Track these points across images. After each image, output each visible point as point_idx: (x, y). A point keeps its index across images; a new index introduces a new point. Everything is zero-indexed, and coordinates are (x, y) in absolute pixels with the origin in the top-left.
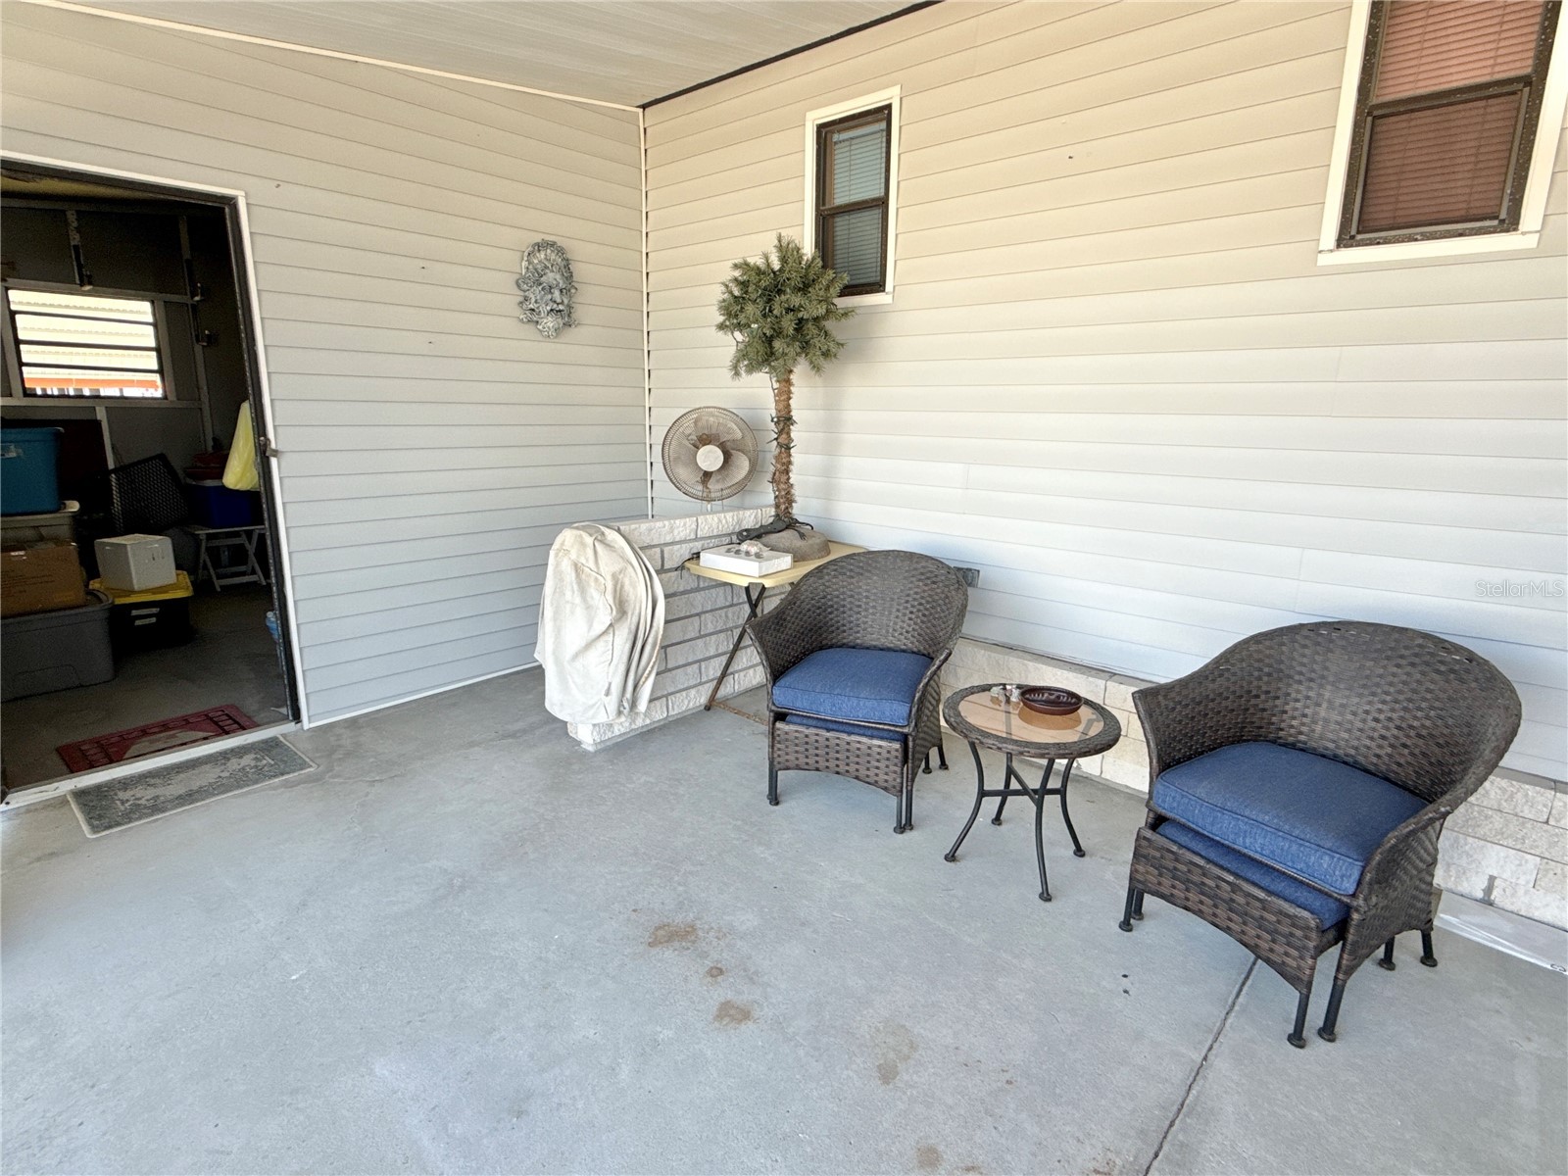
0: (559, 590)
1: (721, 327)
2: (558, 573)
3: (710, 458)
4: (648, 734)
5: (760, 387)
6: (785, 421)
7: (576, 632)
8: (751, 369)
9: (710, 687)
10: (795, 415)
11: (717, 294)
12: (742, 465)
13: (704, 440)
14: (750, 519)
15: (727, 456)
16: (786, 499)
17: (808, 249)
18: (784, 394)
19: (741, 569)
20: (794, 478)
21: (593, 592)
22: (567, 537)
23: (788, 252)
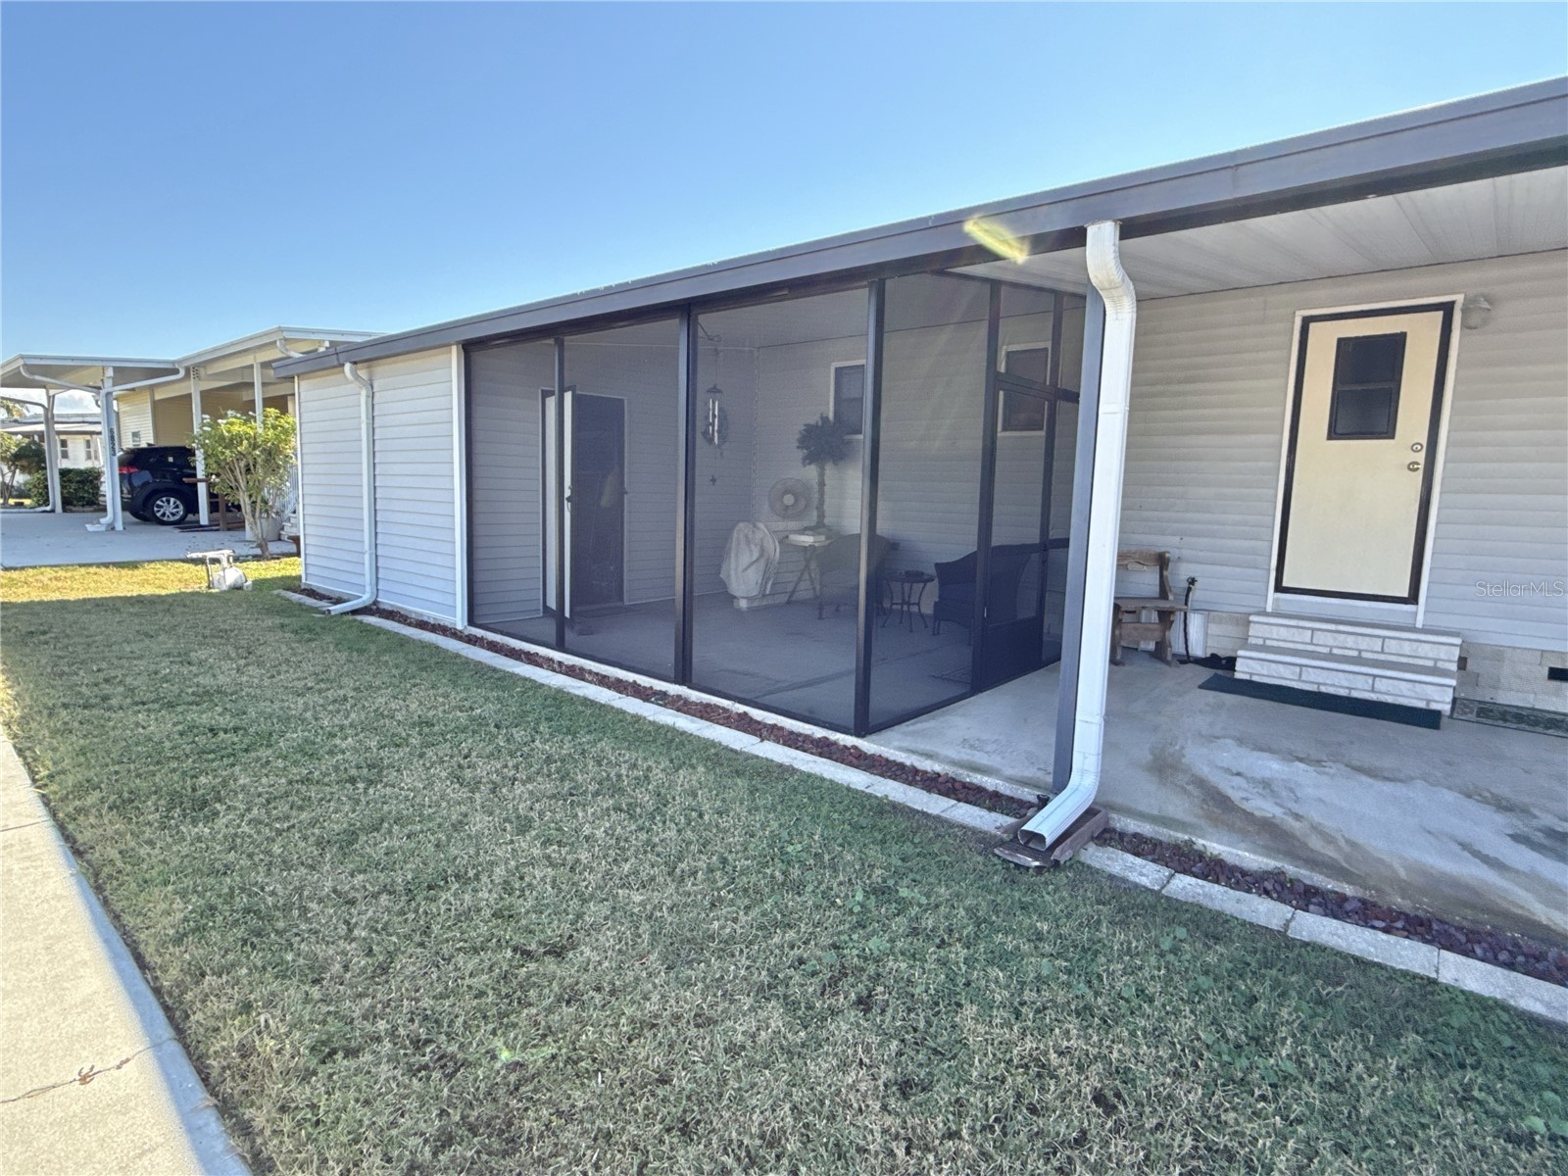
0: (738, 544)
1: (798, 447)
2: (738, 540)
3: (789, 500)
4: (767, 608)
5: (812, 472)
6: (822, 484)
7: (745, 559)
8: (810, 464)
9: (788, 595)
10: (826, 482)
11: (798, 436)
12: (802, 503)
13: (786, 492)
14: (806, 524)
15: (796, 500)
16: (821, 516)
17: (831, 416)
18: (822, 475)
19: (807, 540)
20: (825, 508)
21: (753, 546)
22: (741, 525)
23: (825, 419)
